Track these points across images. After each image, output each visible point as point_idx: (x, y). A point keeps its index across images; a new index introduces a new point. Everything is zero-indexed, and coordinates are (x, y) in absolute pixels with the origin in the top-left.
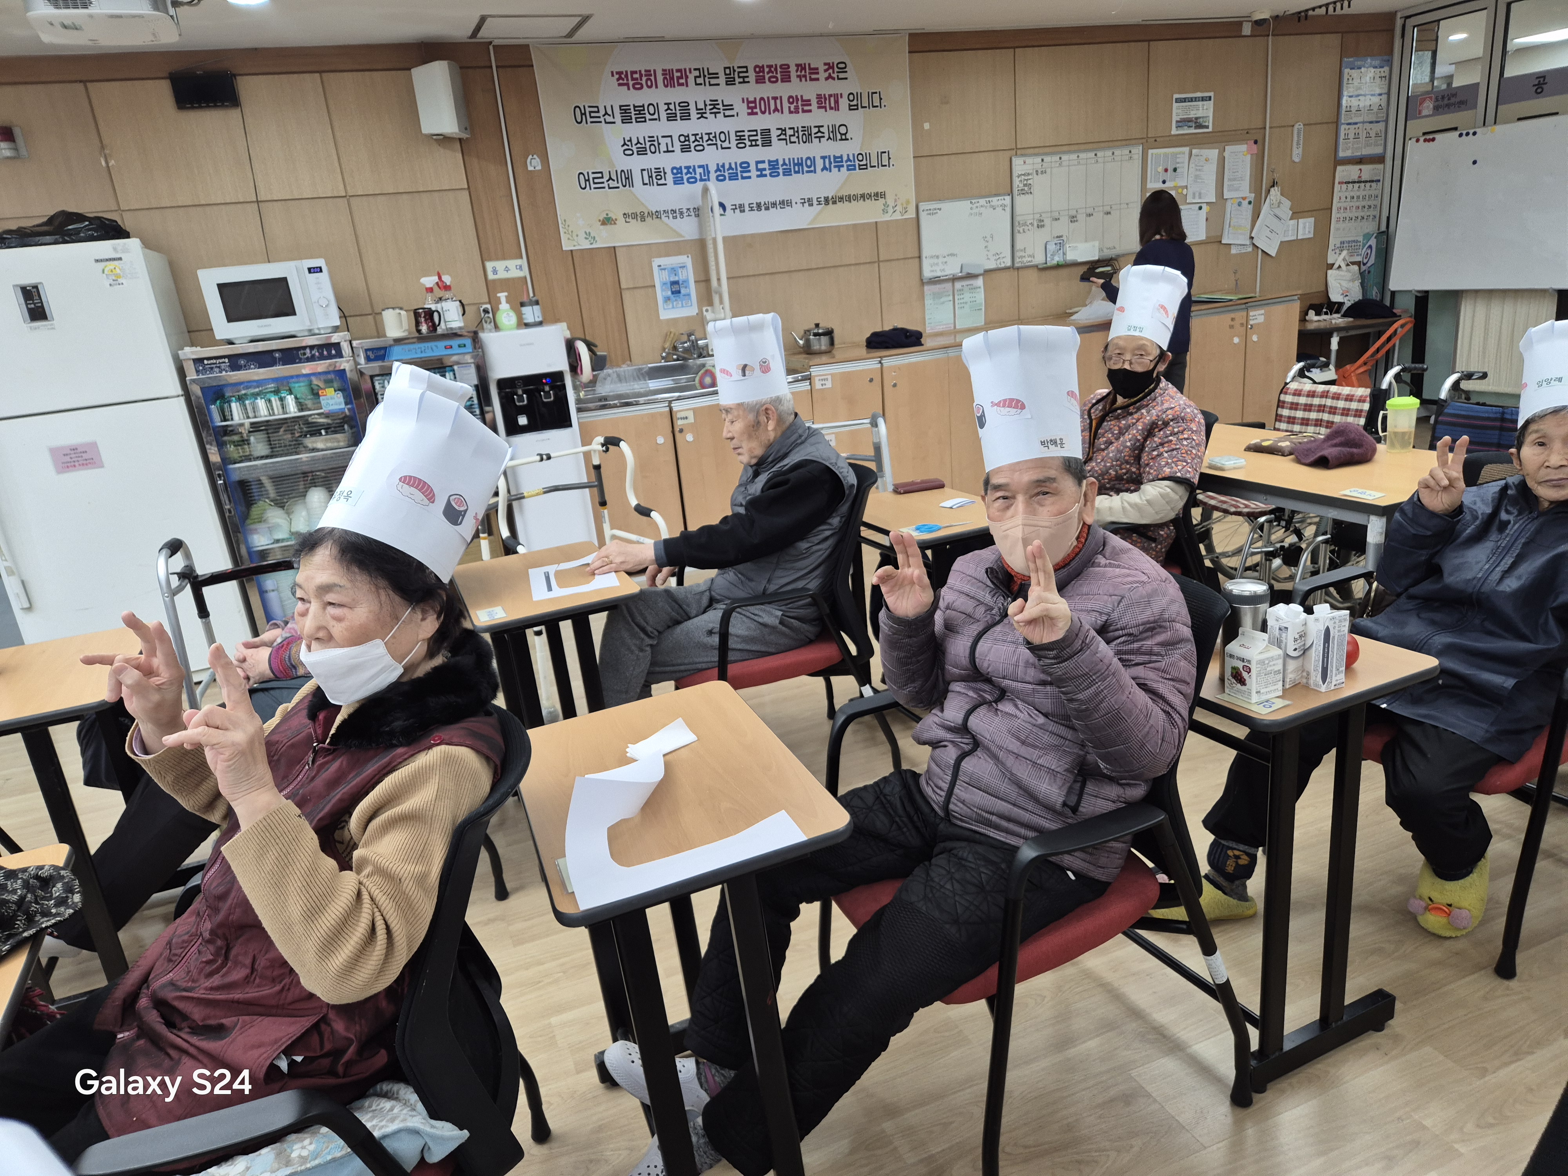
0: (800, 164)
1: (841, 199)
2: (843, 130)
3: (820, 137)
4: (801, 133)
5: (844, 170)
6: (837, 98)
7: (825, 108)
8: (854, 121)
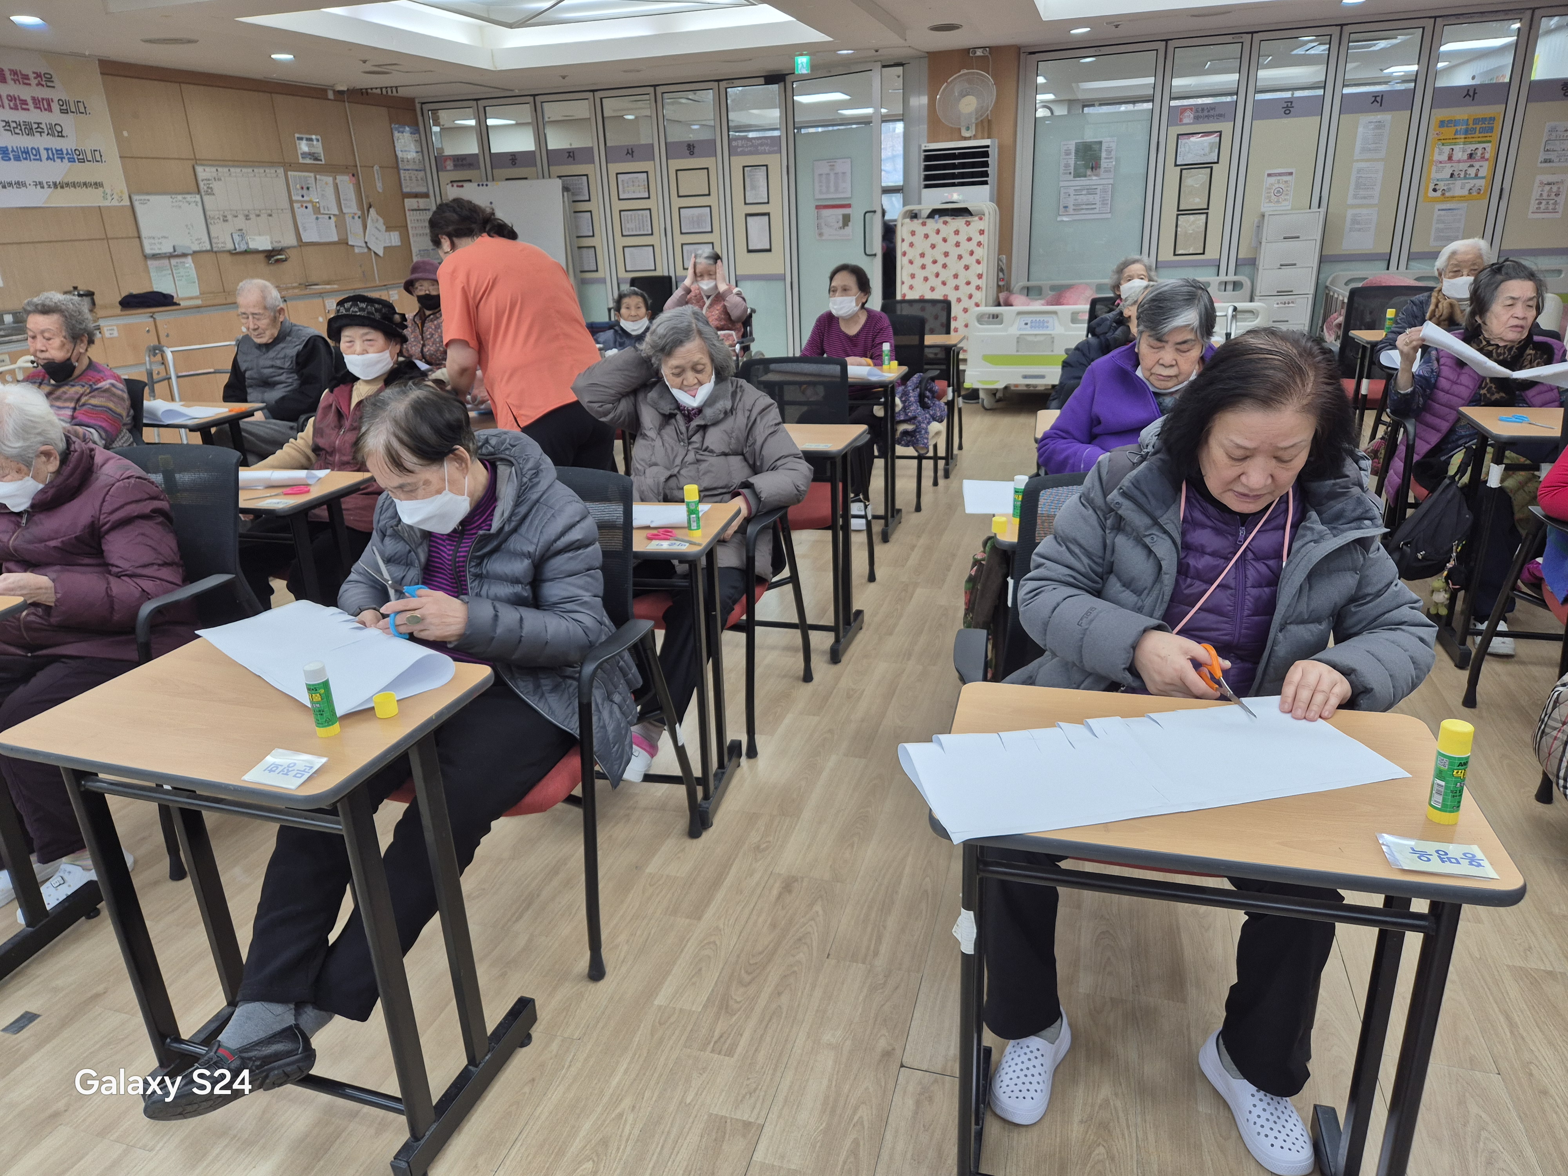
0: (27, 153)
1: (67, 185)
2: (59, 129)
3: (41, 132)
4: (23, 128)
5: (65, 161)
6: (49, 102)
7: (40, 108)
8: (67, 122)
